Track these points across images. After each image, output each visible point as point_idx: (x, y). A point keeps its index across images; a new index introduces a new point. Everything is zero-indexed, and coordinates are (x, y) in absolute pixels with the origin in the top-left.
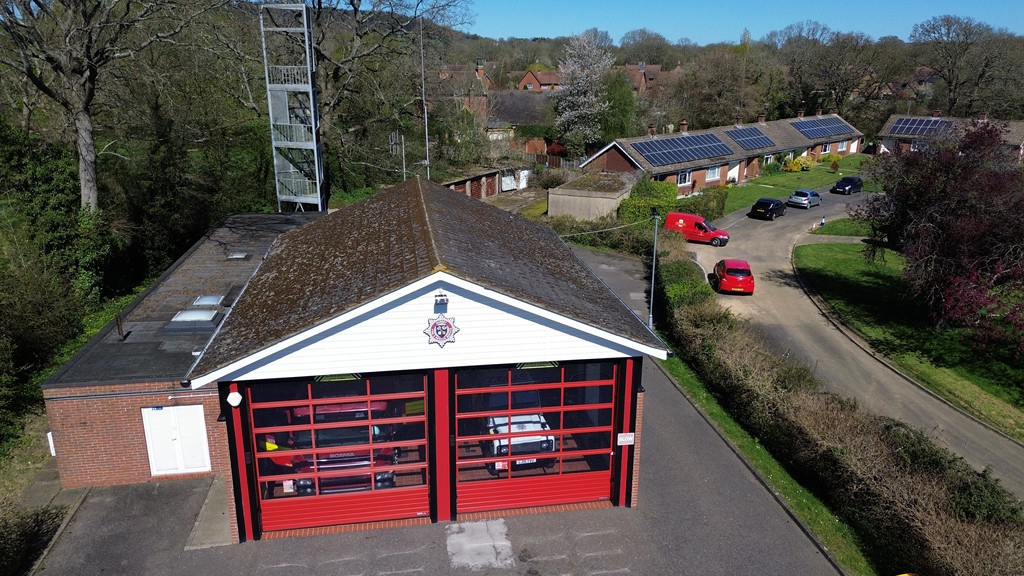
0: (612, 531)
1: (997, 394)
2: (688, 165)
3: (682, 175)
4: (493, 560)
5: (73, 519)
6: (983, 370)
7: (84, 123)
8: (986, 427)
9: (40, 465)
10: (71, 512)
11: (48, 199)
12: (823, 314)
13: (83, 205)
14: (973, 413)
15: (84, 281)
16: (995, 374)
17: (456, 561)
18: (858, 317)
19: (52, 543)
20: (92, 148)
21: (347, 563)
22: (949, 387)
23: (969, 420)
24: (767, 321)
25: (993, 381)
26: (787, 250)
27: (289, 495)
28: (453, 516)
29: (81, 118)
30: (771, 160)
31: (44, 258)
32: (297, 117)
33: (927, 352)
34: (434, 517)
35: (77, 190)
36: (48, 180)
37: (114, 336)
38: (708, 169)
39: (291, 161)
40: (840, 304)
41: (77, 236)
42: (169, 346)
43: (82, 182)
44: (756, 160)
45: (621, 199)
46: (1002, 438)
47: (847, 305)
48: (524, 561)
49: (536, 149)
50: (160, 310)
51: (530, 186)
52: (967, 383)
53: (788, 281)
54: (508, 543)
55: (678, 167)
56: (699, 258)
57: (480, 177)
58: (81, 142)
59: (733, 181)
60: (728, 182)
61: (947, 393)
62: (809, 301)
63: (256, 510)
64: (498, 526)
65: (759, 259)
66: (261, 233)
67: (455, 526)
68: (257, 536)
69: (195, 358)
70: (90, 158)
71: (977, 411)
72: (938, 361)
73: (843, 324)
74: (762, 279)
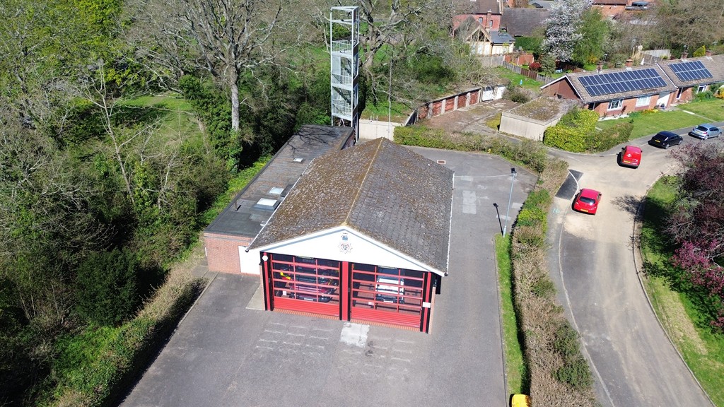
0: (412, 342)
1: (691, 316)
2: (621, 95)
3: (615, 103)
4: (357, 343)
5: (210, 285)
6: (698, 299)
7: (234, 90)
8: (665, 334)
9: (202, 257)
10: (210, 282)
11: (218, 123)
12: (633, 238)
13: (233, 127)
14: (664, 324)
15: (231, 162)
16: (704, 303)
17: (343, 339)
18: (652, 244)
19: (201, 294)
20: (238, 102)
21: (301, 329)
22: (666, 305)
23: (659, 327)
24: (590, 236)
25: (697, 307)
26: (654, 179)
27: (284, 296)
28: (349, 319)
29: (233, 87)
30: (706, 89)
31: (215, 150)
32: (346, 69)
33: (675, 278)
34: (341, 319)
35: (230, 120)
36: (218, 114)
37: (233, 208)
38: (639, 98)
39: (340, 94)
40: (649, 233)
41: (229, 142)
42: (253, 217)
43: (233, 117)
44: (690, 89)
45: (549, 125)
46: (668, 342)
47: (653, 234)
48: (369, 345)
49: (525, 61)
50: (256, 194)
51: (503, 99)
52: (680, 304)
53: (631, 206)
54: (366, 337)
55: (612, 96)
56: (582, 179)
57: (467, 93)
58: (233, 99)
59: (662, 106)
60: (656, 107)
61: (660, 308)
62: (633, 225)
63: (272, 300)
64: (366, 328)
65: (625, 184)
66: (315, 142)
67: (348, 324)
68: (272, 309)
69: (262, 227)
70: (237, 106)
71: (669, 324)
72: (676, 286)
73: (639, 247)
74: (613, 202)
